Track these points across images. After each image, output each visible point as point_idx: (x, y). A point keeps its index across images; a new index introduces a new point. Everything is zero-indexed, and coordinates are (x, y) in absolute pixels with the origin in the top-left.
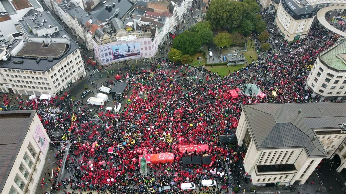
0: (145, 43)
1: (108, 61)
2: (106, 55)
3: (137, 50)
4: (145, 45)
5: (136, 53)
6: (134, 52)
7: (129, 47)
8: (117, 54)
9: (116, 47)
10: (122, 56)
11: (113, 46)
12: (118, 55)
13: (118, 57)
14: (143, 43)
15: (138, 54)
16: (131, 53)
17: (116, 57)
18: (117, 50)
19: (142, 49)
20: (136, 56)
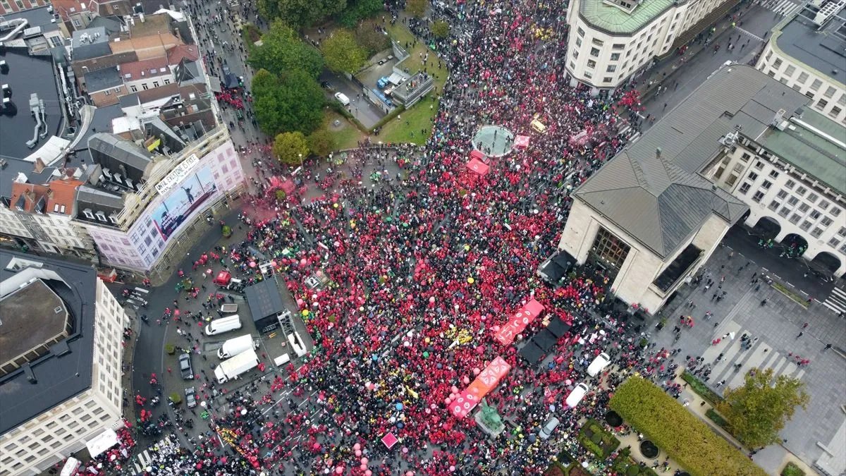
0: (221, 158)
1: (155, 253)
2: (148, 241)
3: (207, 185)
4: (222, 164)
5: (207, 194)
6: (203, 194)
7: (188, 191)
8: (169, 223)
9: (162, 209)
10: (180, 220)
11: (155, 210)
12: (171, 225)
13: (172, 228)
14: (216, 160)
15: (213, 193)
16: (196, 200)
17: (167, 232)
18: (165, 214)
19: (217, 176)
20: (208, 199)
